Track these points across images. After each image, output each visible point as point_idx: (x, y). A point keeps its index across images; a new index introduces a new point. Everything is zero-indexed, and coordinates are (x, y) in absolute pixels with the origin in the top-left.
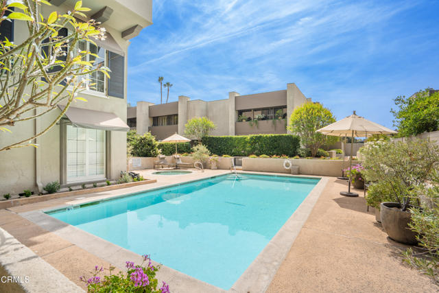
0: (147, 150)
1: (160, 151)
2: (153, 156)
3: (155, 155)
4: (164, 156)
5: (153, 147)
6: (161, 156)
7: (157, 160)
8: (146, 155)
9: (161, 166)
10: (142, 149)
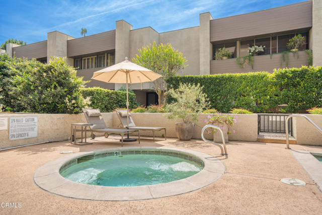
0: (55, 96)
1: (87, 101)
2: (71, 112)
3: (75, 110)
4: (97, 111)
5: (71, 89)
6: (91, 111)
7: (80, 121)
8: (53, 109)
9: (89, 134)
10: (41, 93)
